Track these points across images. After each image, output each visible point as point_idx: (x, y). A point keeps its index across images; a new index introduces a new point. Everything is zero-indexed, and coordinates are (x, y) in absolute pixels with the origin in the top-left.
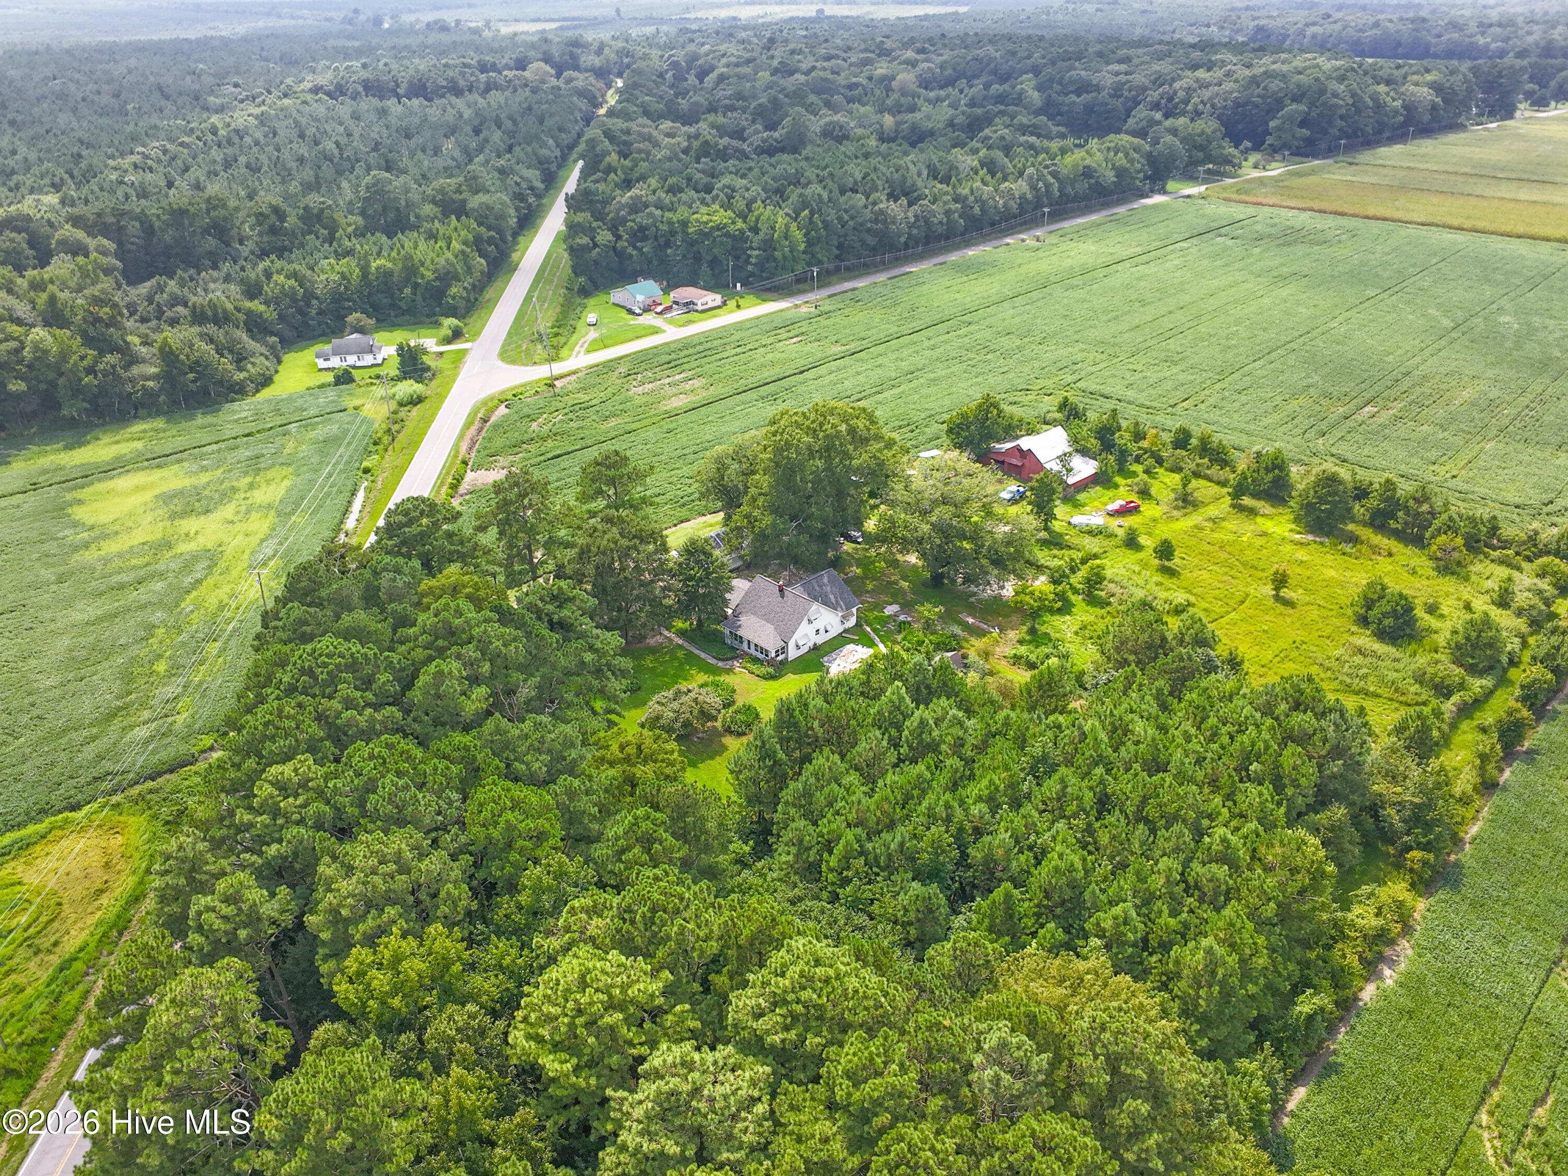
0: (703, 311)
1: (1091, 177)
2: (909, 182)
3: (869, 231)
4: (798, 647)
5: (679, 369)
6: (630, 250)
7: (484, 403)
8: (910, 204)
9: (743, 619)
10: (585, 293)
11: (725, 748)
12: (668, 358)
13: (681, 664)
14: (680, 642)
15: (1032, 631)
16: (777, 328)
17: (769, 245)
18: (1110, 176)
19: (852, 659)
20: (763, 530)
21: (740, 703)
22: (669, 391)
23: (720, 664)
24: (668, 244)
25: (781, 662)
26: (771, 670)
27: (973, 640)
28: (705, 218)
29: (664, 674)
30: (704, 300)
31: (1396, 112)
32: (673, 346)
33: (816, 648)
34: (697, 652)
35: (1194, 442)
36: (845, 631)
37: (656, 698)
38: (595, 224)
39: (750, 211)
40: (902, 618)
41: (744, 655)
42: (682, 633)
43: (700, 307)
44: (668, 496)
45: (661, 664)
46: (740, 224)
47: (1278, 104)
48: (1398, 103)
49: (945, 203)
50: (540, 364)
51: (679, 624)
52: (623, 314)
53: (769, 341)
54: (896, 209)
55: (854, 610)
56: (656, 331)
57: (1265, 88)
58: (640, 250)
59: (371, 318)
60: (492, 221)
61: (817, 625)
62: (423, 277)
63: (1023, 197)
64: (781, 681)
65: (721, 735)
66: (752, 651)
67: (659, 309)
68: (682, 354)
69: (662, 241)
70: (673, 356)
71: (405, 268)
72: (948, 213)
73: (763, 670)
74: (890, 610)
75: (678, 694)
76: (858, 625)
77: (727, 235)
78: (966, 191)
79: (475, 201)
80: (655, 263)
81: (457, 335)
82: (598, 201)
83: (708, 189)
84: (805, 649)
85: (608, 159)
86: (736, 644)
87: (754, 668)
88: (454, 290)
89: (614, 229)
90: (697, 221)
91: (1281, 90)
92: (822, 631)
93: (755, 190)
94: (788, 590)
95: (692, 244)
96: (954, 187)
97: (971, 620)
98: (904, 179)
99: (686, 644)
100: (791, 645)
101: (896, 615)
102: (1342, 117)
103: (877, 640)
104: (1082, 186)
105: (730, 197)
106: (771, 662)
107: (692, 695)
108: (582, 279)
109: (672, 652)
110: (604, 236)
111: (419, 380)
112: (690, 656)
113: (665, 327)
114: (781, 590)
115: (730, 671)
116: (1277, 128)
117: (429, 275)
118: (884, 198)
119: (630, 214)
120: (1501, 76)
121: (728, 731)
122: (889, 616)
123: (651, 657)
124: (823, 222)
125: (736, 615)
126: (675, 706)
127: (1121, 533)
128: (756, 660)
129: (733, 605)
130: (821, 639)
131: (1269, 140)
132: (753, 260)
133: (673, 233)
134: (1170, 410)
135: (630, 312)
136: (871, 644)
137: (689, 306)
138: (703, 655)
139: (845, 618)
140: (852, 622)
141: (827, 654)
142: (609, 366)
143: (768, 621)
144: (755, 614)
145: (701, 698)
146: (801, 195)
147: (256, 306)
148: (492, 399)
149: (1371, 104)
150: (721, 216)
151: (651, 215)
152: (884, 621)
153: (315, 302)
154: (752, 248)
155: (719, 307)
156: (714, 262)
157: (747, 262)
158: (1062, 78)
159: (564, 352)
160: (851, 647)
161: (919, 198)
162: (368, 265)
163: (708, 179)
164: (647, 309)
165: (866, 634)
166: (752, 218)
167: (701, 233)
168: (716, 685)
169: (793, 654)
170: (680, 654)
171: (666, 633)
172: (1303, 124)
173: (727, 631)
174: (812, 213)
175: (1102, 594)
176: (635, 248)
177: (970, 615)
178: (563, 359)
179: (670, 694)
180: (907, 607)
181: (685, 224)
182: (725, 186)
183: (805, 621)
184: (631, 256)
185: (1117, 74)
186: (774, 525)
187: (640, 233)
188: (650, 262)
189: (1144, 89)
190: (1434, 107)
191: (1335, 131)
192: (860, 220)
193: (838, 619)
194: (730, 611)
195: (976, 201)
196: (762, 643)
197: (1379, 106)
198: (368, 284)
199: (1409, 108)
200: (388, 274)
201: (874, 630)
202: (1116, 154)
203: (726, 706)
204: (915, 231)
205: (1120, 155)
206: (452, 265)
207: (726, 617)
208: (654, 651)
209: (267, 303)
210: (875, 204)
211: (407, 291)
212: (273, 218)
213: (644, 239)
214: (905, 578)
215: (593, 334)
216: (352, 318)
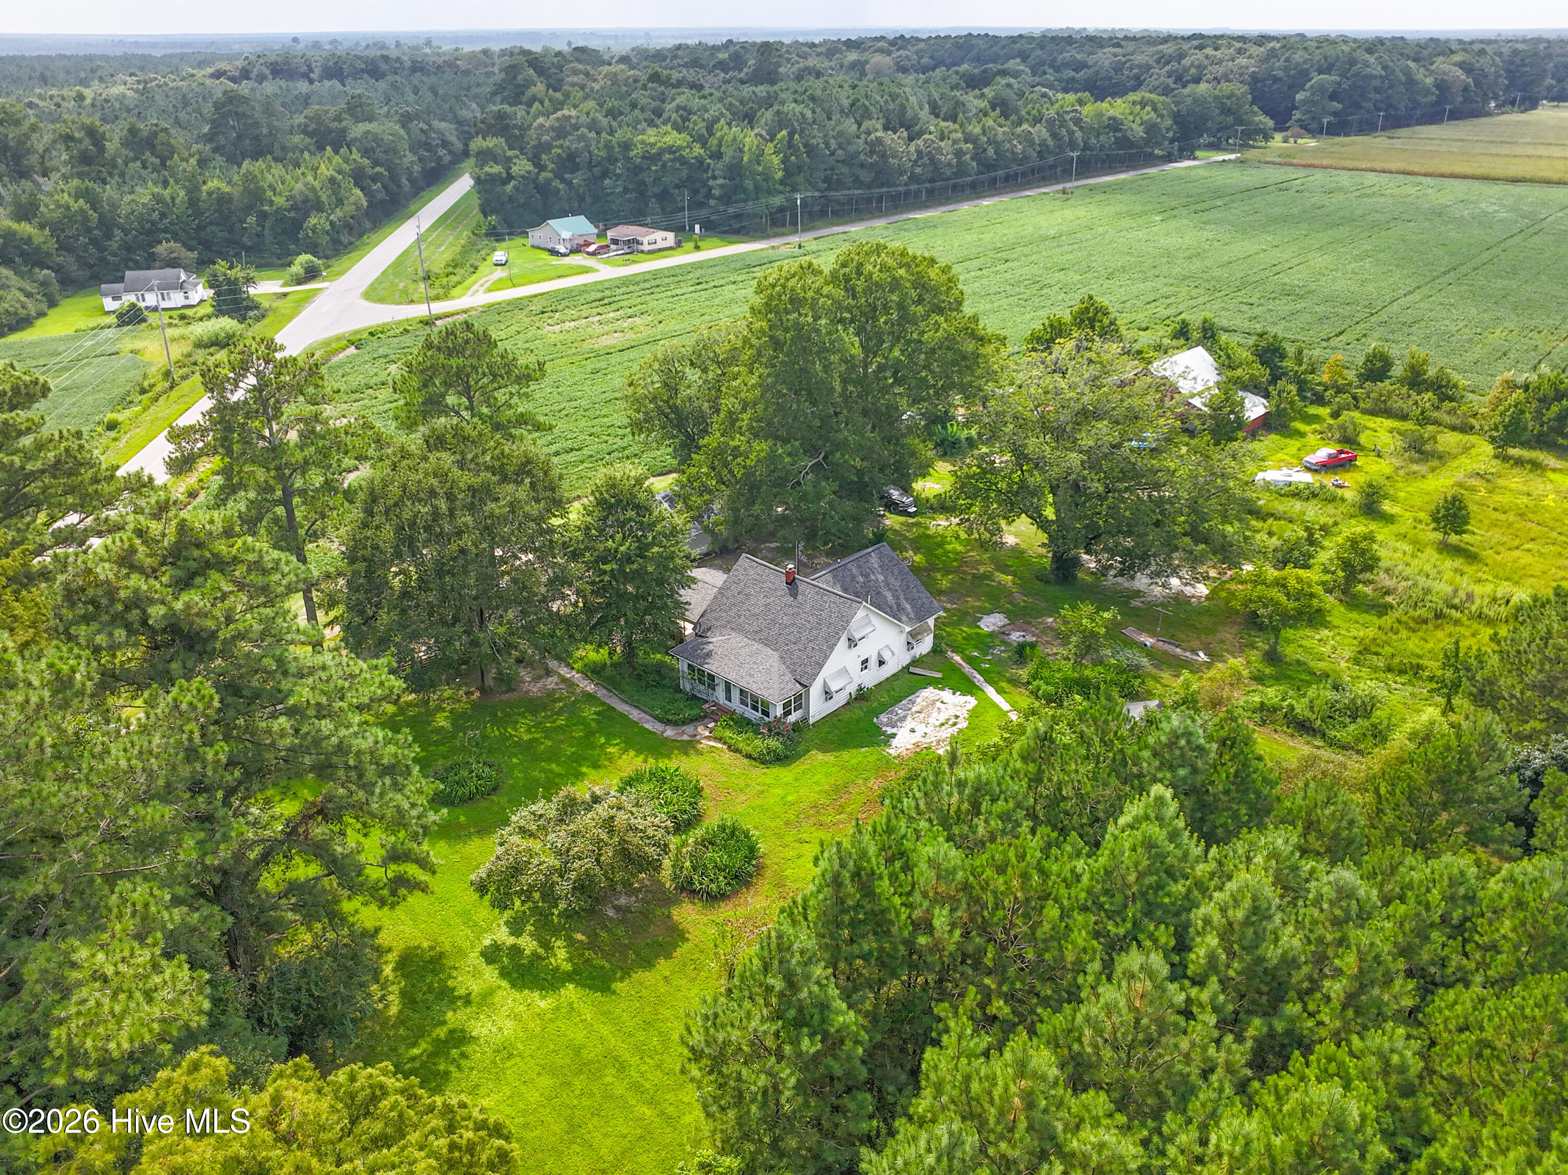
0: (650, 252)
1: (1117, 130)
2: (909, 114)
3: (862, 166)
4: (828, 695)
5: (614, 306)
6: (556, 183)
7: (327, 343)
8: (911, 139)
9: (716, 641)
10: (496, 235)
11: (677, 935)
12: (599, 295)
13: (590, 733)
14: (590, 688)
15: (1272, 657)
16: (749, 266)
17: (735, 171)
18: (1139, 131)
19: (936, 718)
20: (749, 473)
21: (712, 821)
22: (599, 330)
23: (670, 732)
24: (605, 174)
25: (796, 727)
26: (774, 743)
27: (1166, 676)
28: (652, 140)
29: (553, 755)
30: (651, 237)
31: (1428, 92)
32: (607, 285)
33: (862, 696)
34: (622, 707)
35: (1398, 370)
36: (915, 662)
37: (520, 817)
38: (510, 153)
39: (711, 134)
40: (1016, 637)
41: (719, 713)
42: (594, 671)
43: (646, 247)
44: (586, 452)
45: (548, 734)
46: (698, 150)
47: (1304, 76)
48: (1429, 81)
49: (955, 142)
50: (419, 302)
51: (590, 654)
52: (545, 255)
53: (740, 278)
54: (894, 140)
55: (931, 622)
56: (586, 270)
57: (1287, 60)
58: (569, 183)
59: (191, 249)
60: (380, 155)
61: (867, 649)
62: (271, 203)
63: (1043, 144)
64: (798, 768)
65: (669, 901)
66: (735, 703)
67: (592, 248)
68: (619, 291)
69: (597, 171)
70: (608, 293)
71: (247, 191)
72: (959, 154)
73: (759, 744)
74: (991, 623)
75: (570, 808)
76: (936, 651)
77: (683, 161)
78: (977, 130)
79: (358, 130)
80: (589, 200)
81: (311, 274)
82: (515, 126)
83: (658, 113)
84: (840, 700)
85: (533, 89)
86: (702, 690)
87: (739, 740)
88: (313, 221)
89: (536, 161)
90: (643, 142)
91: (1305, 62)
92: (873, 662)
93: (715, 109)
94: (804, 584)
95: (638, 170)
96: (961, 125)
97: (1149, 641)
98: (903, 108)
99: (601, 693)
100: (815, 691)
101: (1003, 633)
102: (1377, 90)
103: (979, 678)
104: (1107, 139)
105: (685, 120)
106: (775, 729)
107: (602, 810)
108: (493, 219)
109: (572, 709)
110: (522, 166)
111: (242, 319)
112: (608, 715)
113: (600, 266)
114: (791, 582)
115: (689, 747)
116: (1304, 102)
117: (280, 201)
118: (879, 126)
119: (553, 139)
120: (1524, 65)
121: (687, 889)
122: (991, 635)
123: (529, 720)
124: (806, 145)
125: (701, 633)
126: (559, 837)
127: (1350, 495)
128: (742, 724)
129: (694, 613)
130: (871, 678)
131: (1297, 115)
132: (716, 192)
133: (612, 160)
134: (1324, 344)
135: (554, 252)
136: (967, 687)
137: (632, 246)
138: (635, 714)
139: (914, 637)
140: (926, 645)
141: (885, 708)
142: (518, 305)
143: (766, 643)
144: (739, 629)
145: (621, 818)
146: (778, 113)
147: (26, 228)
148: (338, 339)
149: (1403, 78)
150: (674, 138)
151: (582, 138)
152: (985, 642)
153: (117, 232)
154: (714, 178)
155: (671, 248)
156: (664, 197)
157: (709, 195)
158: (1054, 60)
159: (454, 292)
160: (929, 693)
161: (920, 134)
162: (197, 188)
163: (658, 103)
164: (576, 250)
165: (955, 669)
166: (713, 142)
167: (647, 157)
168: (659, 778)
169: (817, 708)
170: (589, 712)
171: (564, 671)
172: (1333, 97)
173: (683, 666)
174: (791, 135)
175: (1368, 590)
176: (563, 180)
177: (1141, 629)
178: (453, 298)
179: (547, 808)
180: (1018, 616)
181: (627, 146)
182: (679, 108)
183: (843, 643)
184: (558, 190)
185: (1115, 55)
186: (772, 457)
187: (569, 162)
188: (582, 199)
189: (1149, 67)
190: (1466, 89)
191: (1369, 105)
192: (851, 149)
193: (903, 638)
194: (689, 629)
195: (989, 142)
196: (755, 687)
197: (1411, 82)
198: (198, 213)
199: (1442, 86)
200: (223, 200)
201: (970, 660)
202: (1143, 108)
203: (681, 826)
204: (918, 170)
205: (1148, 108)
206: (313, 189)
207: (679, 638)
208: (535, 706)
209: (42, 227)
210: (868, 133)
211: (252, 220)
212: (87, 144)
213: (575, 169)
214: (1003, 568)
215: (500, 273)
216: (161, 249)
